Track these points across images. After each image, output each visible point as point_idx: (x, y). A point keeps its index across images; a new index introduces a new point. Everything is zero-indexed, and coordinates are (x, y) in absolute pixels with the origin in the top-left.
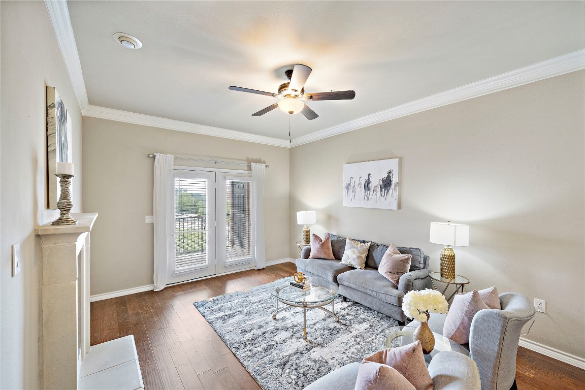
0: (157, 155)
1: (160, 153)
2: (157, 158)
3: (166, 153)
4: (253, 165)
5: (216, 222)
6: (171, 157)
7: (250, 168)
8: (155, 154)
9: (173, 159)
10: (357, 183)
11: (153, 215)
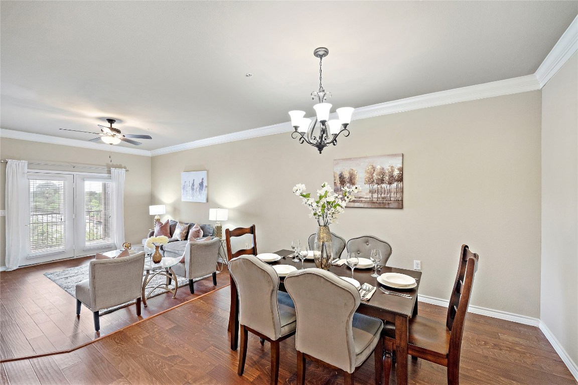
0: (9, 161)
1: (13, 158)
2: (9, 163)
3: (19, 159)
4: (113, 170)
5: (74, 215)
6: (25, 163)
7: (109, 172)
8: (7, 160)
9: (26, 164)
10: (188, 185)
11: (4, 209)
